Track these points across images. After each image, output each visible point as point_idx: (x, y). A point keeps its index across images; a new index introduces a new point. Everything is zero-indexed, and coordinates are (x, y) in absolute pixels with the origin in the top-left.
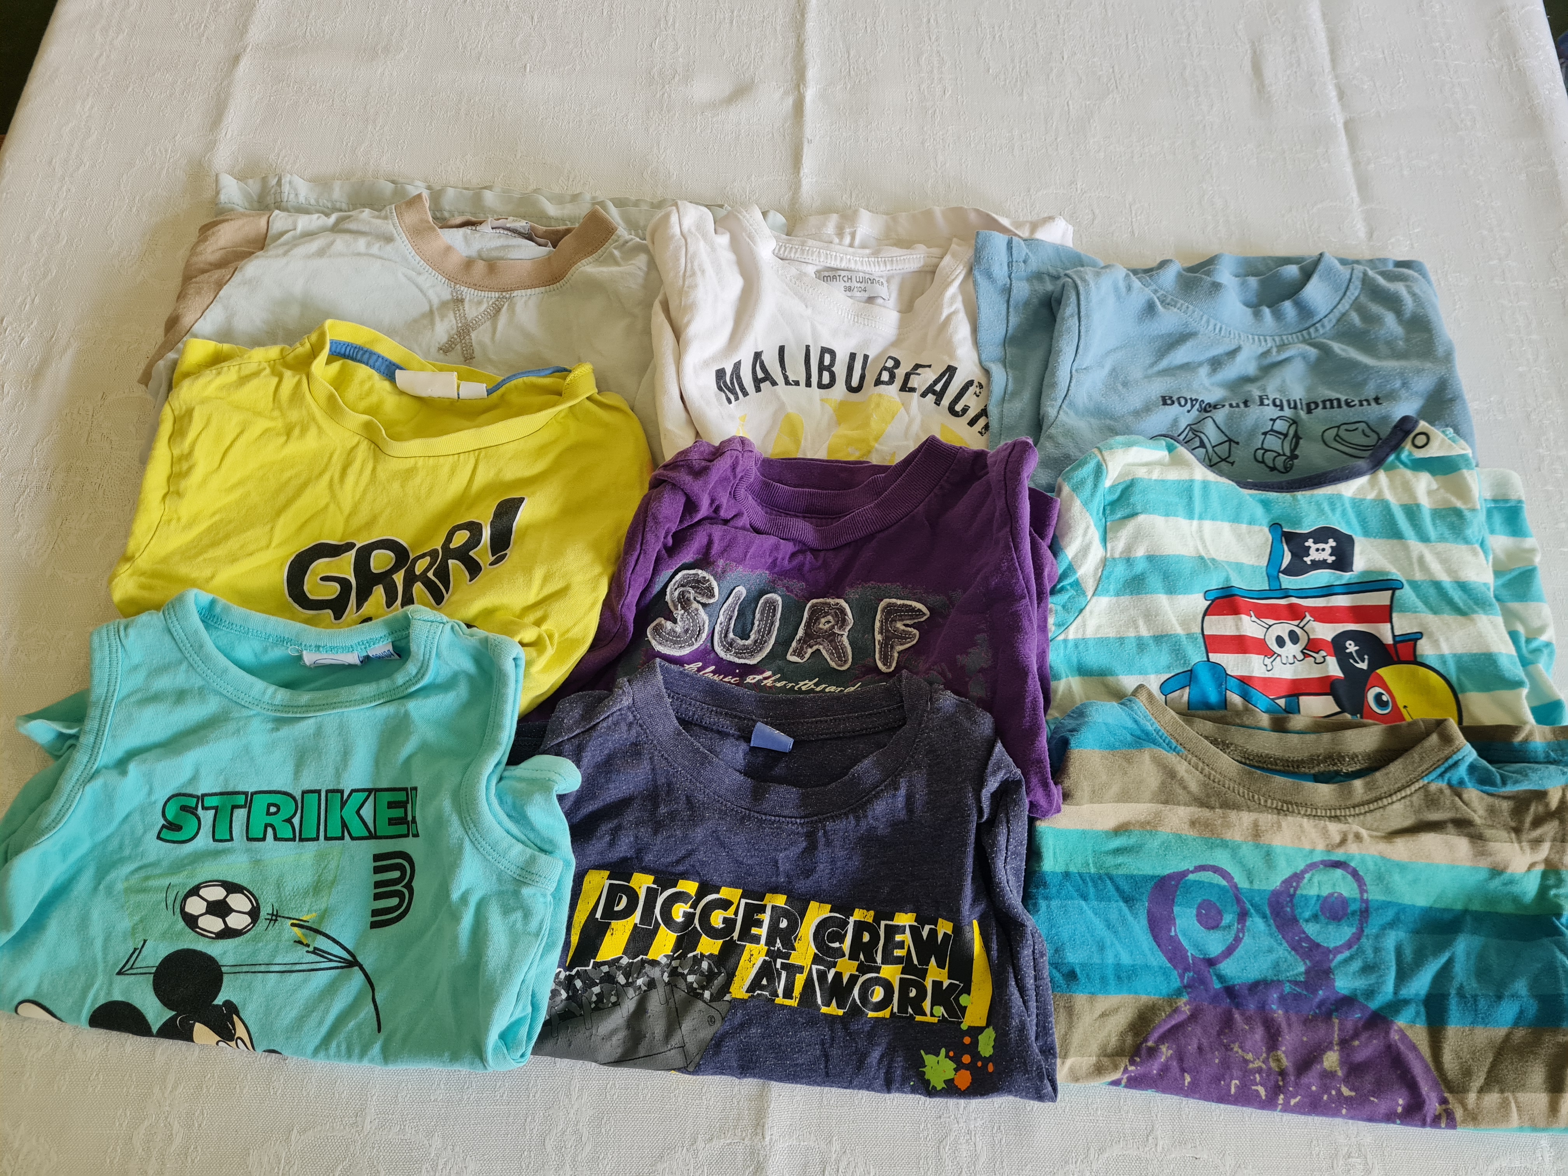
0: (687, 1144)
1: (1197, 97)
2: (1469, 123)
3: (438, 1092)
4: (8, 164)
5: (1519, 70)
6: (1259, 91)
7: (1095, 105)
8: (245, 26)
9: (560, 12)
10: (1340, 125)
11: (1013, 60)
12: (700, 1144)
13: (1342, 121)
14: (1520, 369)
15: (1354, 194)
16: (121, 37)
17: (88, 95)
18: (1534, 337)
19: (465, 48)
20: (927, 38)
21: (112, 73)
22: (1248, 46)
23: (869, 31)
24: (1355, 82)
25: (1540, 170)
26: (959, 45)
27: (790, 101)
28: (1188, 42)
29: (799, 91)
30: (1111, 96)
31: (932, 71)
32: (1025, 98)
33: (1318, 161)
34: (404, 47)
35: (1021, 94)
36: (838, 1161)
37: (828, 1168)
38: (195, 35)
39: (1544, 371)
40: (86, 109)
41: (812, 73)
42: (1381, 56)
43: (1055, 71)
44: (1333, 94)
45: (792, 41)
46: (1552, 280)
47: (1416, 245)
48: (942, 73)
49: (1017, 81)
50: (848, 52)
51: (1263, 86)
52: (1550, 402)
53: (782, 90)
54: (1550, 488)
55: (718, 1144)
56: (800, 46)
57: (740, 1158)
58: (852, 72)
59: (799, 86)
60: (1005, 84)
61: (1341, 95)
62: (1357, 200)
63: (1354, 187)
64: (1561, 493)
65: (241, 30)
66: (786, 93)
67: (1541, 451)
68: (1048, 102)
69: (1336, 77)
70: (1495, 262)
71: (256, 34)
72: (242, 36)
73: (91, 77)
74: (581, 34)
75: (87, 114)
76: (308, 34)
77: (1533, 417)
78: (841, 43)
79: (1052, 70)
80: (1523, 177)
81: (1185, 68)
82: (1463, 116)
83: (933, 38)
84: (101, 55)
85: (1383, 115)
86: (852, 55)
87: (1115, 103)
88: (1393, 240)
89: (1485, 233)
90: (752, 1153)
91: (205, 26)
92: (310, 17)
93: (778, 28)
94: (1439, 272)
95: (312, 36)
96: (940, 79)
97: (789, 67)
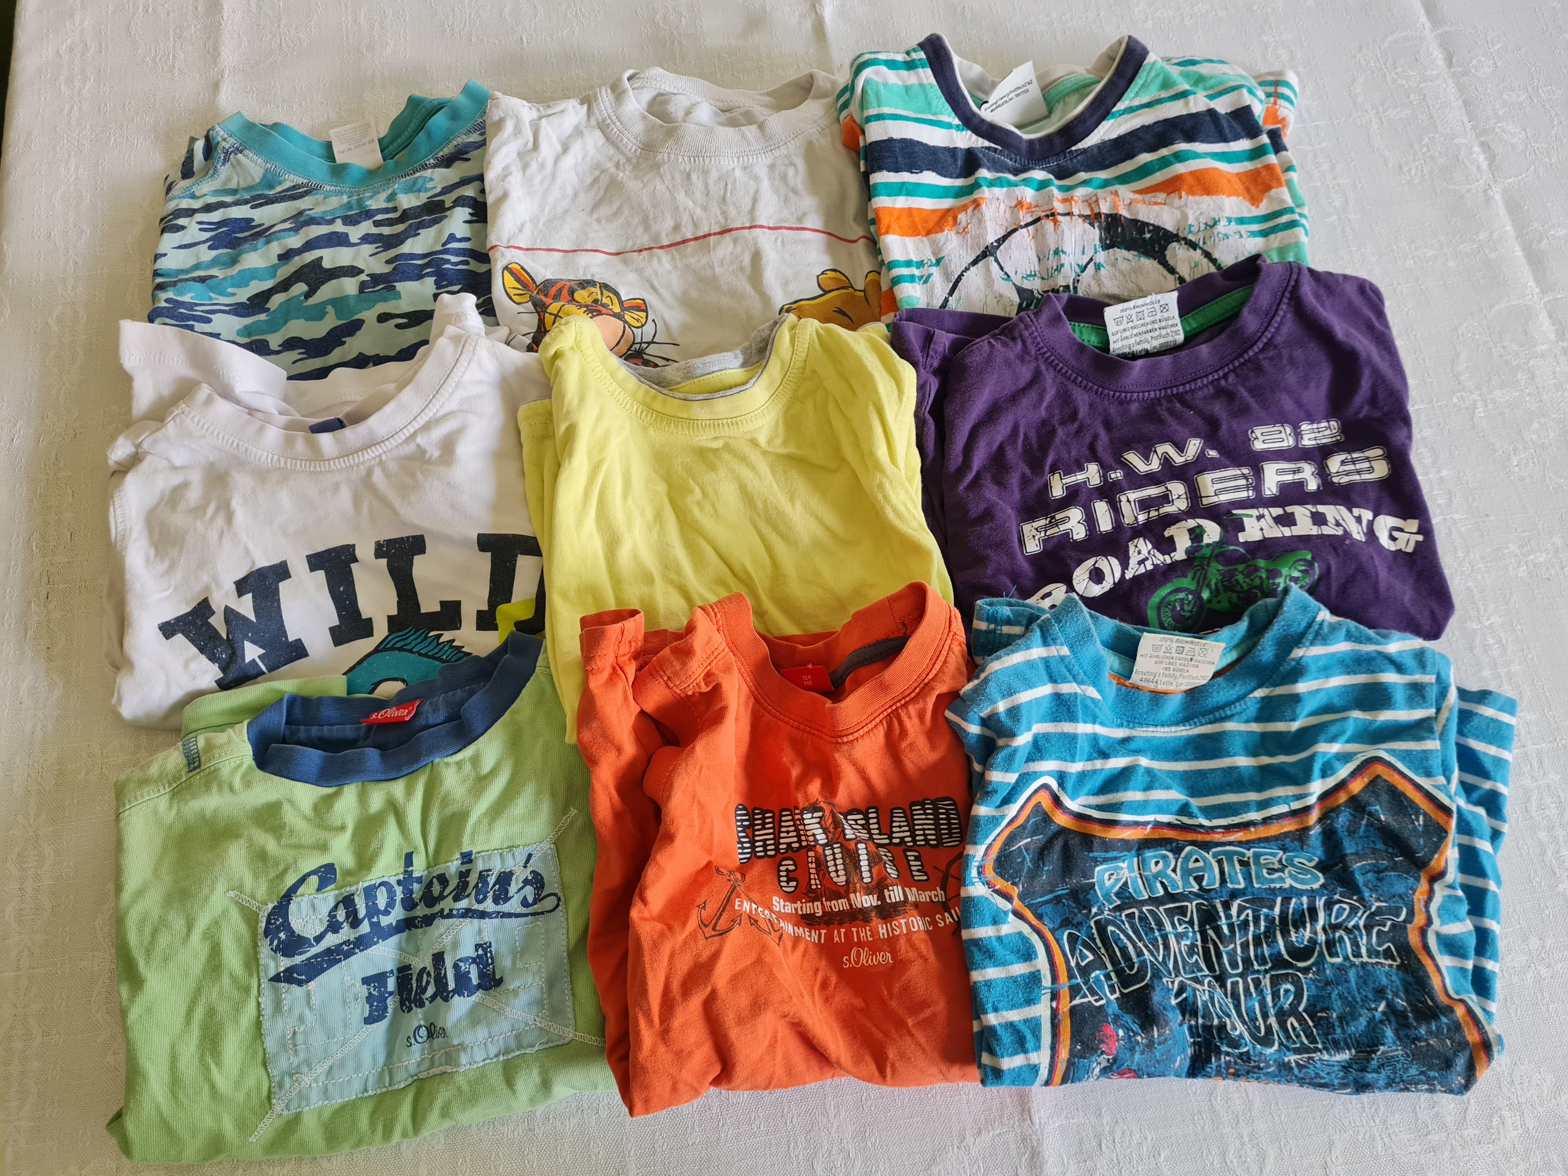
0: (956, 1143)
3: (694, 1135)
4: (5, 247)
8: (216, 48)
12: (970, 1140)
15: (1424, 19)
16: (88, 86)
21: (88, 127)
27: (808, 25)
29: (816, 13)
34: (389, 41)
36: (1112, 1132)
37: (1104, 1141)
38: (165, 68)
40: (72, 172)
47: (1499, 64)
55: (986, 1137)
57: (1013, 1147)
59: (814, 6)
62: (1428, 25)
63: (1423, 11)
65: (212, 53)
71: (229, 55)
84: (72, 108)
88: (1474, 62)
90: (1024, 1140)
91: (174, 56)
94: (1529, 88)
95: (288, 46)
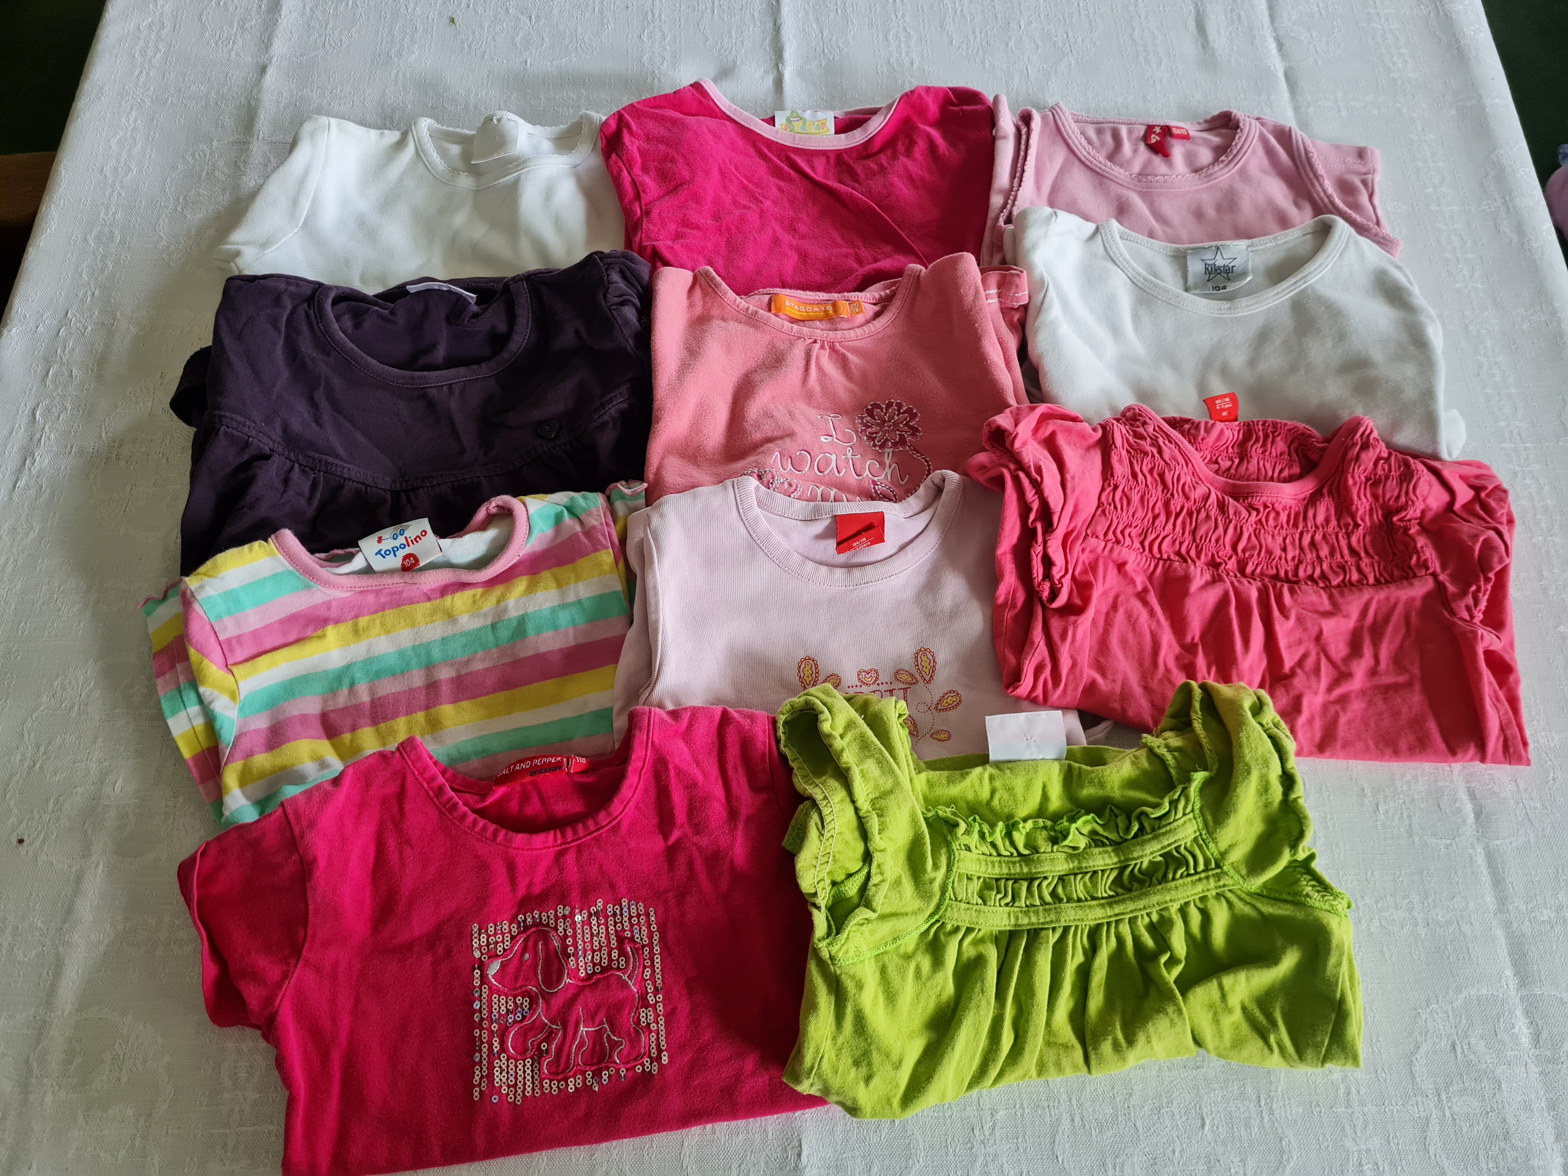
1: (1146, 56)
2: (1400, 66)
5: (1446, 14)
6: (1204, 47)
7: (1051, 68)
9: (555, 11)
10: (1281, 74)
11: (974, 32)
13: (1282, 70)
14: (1458, 285)
17: (132, 109)
18: (1470, 256)
19: (470, 47)
20: (893, 17)
22: (1191, 7)
23: (840, 12)
24: (1292, 34)
25: (1469, 104)
26: (923, 20)
28: (1136, 6)
30: (1066, 59)
31: (900, 46)
32: (987, 66)
33: (1262, 108)
35: (983, 62)
39: (1479, 286)
41: (789, 53)
42: (1316, 9)
43: (1013, 39)
44: (1273, 46)
45: (769, 25)
46: (1484, 203)
48: (909, 46)
49: (978, 50)
50: (822, 33)
51: (1207, 42)
52: (1486, 313)
53: (762, 69)
54: (1489, 391)
56: (777, 29)
58: (826, 50)
60: (968, 54)
61: (1280, 46)
64: (1500, 395)
66: (766, 72)
67: (1479, 358)
68: (1008, 68)
69: (1275, 30)
70: (1431, 190)
72: (267, 48)
73: (134, 93)
74: (576, 30)
75: (132, 126)
76: (327, 43)
77: (1471, 328)
78: (814, 25)
79: (1010, 38)
80: (1453, 112)
81: (1134, 30)
82: (1395, 59)
83: (899, 16)
85: (1320, 62)
86: (825, 35)
87: (1070, 65)
89: (1420, 164)
92: (328, 28)
93: (756, 14)
96: (908, 53)
97: (767, 48)
